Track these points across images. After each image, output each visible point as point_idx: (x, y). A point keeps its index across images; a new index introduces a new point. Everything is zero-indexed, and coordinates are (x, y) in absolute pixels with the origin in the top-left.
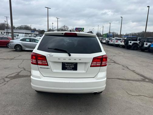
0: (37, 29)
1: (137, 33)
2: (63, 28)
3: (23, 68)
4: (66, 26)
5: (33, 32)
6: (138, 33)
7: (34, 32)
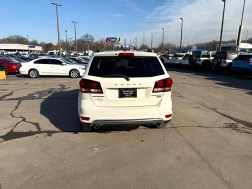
0: (39, 43)
1: (205, 44)
2: (84, 38)
3: (21, 117)
4: (90, 36)
5: (32, 47)
6: (207, 44)
7: (34, 47)
